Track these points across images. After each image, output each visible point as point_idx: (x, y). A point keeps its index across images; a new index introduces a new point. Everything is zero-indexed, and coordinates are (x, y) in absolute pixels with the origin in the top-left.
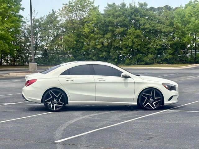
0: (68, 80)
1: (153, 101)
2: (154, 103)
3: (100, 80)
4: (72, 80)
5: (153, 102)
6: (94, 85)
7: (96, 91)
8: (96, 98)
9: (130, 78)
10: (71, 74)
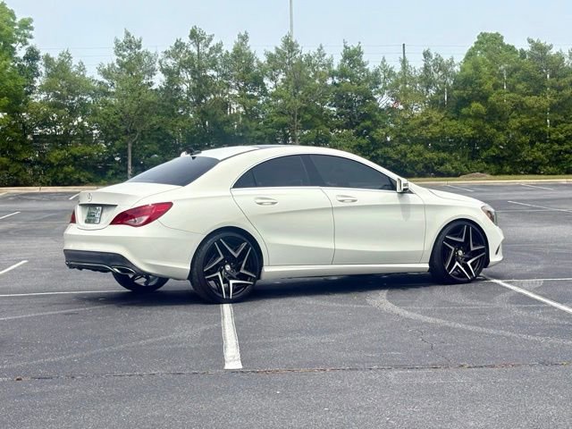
0: (261, 204)
1: (467, 256)
2: (469, 263)
3: (342, 201)
4: (273, 203)
5: (467, 260)
6: (327, 217)
7: (334, 233)
8: (335, 256)
9: (410, 192)
10: (260, 183)
